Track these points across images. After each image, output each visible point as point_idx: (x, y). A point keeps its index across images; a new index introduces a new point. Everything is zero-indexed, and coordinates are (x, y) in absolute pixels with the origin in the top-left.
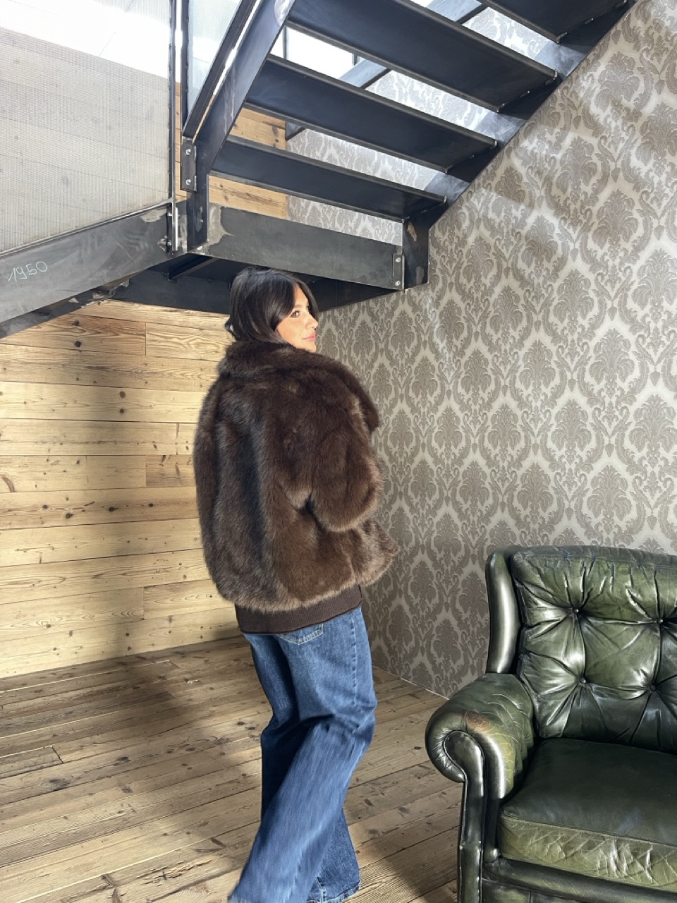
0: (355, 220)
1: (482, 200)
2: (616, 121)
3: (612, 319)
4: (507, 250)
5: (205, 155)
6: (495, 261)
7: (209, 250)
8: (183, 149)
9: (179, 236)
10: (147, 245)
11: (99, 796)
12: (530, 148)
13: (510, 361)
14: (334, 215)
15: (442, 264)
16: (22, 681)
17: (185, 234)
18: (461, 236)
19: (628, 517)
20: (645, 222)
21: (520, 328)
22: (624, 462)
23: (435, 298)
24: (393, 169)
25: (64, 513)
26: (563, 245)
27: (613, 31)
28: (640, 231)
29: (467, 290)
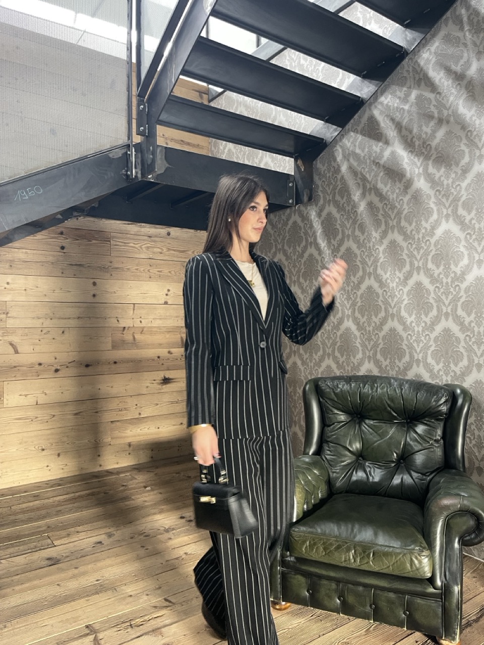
0: (259, 157)
1: (351, 140)
2: (448, 81)
3: (447, 222)
4: (370, 175)
5: (154, 110)
6: (361, 183)
7: (156, 178)
8: (138, 106)
9: (135, 168)
10: (113, 175)
11: (82, 569)
12: (385, 102)
13: (373, 255)
14: (244, 154)
15: (322, 187)
16: (25, 489)
17: (139, 167)
18: (336, 167)
19: (461, 365)
20: (470, 152)
21: (380, 230)
22: (457, 324)
23: (318, 211)
24: (286, 120)
25: (54, 369)
26: (410, 170)
27: (444, 17)
28: (467, 159)
29: (341, 205)
